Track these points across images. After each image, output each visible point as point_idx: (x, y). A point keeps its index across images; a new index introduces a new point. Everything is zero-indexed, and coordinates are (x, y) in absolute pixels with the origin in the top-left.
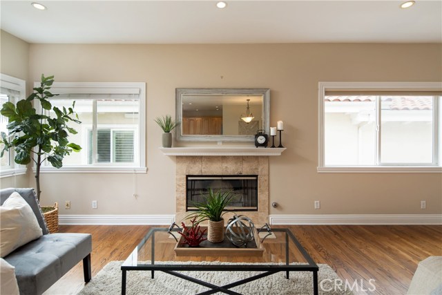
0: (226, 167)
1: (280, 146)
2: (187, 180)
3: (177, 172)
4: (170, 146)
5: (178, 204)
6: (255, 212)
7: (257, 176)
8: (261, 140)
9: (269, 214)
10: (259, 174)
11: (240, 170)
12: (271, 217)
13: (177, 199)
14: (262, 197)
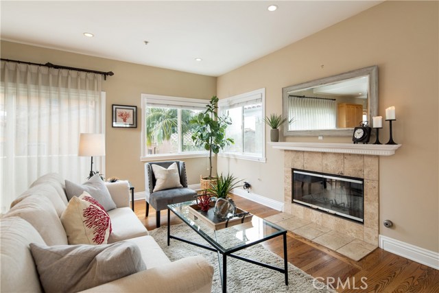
0: (327, 165)
1: (391, 142)
2: (293, 174)
3: (285, 165)
4: (277, 140)
5: (286, 194)
6: (360, 225)
7: (362, 180)
8: (359, 134)
9: (379, 233)
10: (365, 178)
11: (341, 170)
12: (382, 238)
13: (285, 190)
14: (369, 208)
